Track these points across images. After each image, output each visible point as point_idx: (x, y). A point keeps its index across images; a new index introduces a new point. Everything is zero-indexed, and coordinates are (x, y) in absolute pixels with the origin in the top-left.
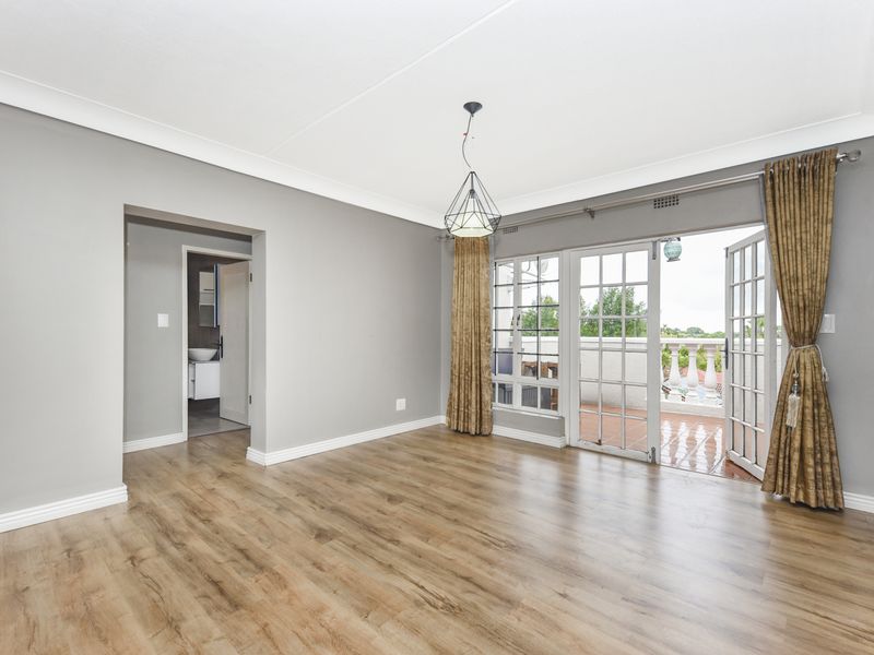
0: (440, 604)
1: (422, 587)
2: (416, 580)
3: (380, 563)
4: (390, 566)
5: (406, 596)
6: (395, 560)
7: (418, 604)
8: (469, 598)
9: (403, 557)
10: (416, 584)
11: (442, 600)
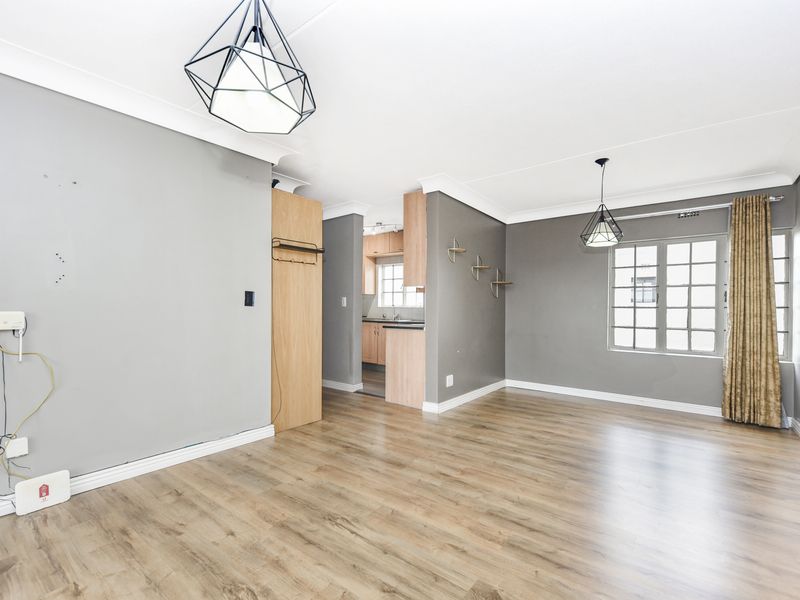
0: (338, 521)
1: (353, 532)
2: (358, 539)
3: (397, 556)
4: (386, 553)
5: (365, 525)
6: (383, 560)
7: (357, 520)
8: (314, 527)
9: (374, 565)
10: (357, 535)
11: (337, 524)
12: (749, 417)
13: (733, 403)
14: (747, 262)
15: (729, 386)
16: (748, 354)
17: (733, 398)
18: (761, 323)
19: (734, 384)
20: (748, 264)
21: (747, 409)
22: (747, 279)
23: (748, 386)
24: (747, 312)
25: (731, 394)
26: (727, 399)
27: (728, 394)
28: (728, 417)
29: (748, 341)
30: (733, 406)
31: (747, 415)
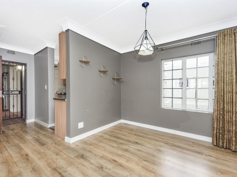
12: (226, 145)
13: (218, 137)
14: (225, 64)
15: (215, 128)
16: (225, 112)
17: (218, 134)
18: (232, 96)
19: (218, 127)
20: (225, 66)
21: (225, 141)
22: (225, 73)
23: (226, 129)
24: (225, 90)
25: (217, 132)
26: (215, 135)
27: (215, 132)
28: (215, 144)
29: (225, 106)
30: (218, 139)
31: (225, 144)
